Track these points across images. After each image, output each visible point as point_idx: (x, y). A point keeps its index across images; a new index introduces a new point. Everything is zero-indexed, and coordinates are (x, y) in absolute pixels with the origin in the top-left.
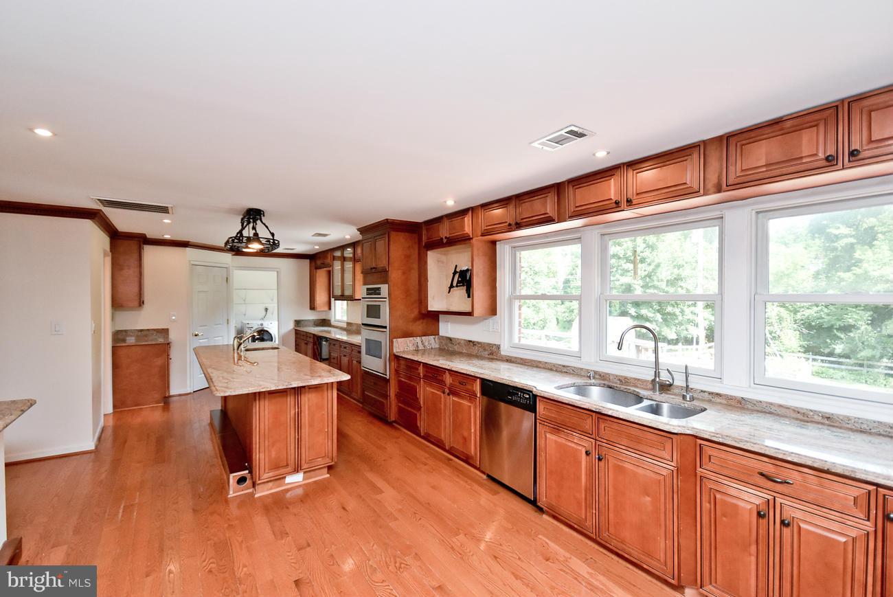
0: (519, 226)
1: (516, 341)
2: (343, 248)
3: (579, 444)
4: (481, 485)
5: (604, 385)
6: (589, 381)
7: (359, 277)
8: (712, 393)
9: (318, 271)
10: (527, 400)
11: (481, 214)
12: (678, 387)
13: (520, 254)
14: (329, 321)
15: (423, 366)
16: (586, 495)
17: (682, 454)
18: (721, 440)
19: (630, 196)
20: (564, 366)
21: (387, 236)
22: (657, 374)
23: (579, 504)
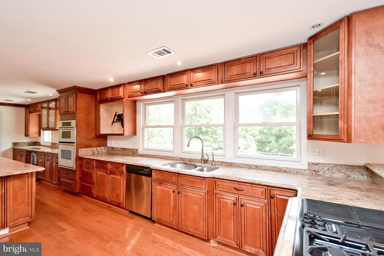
0: (146, 93)
1: (146, 147)
2: (49, 101)
3: (170, 188)
4: (125, 216)
5: (183, 163)
6: (177, 162)
7: (59, 117)
8: (222, 162)
9: (31, 114)
10: (147, 172)
11: (128, 87)
12: (210, 161)
13: (148, 107)
14: (39, 142)
15: (96, 161)
16: (173, 210)
17: (209, 186)
18: (222, 178)
19: (192, 83)
20: (167, 156)
21: (75, 95)
22: (203, 156)
23: (170, 215)
